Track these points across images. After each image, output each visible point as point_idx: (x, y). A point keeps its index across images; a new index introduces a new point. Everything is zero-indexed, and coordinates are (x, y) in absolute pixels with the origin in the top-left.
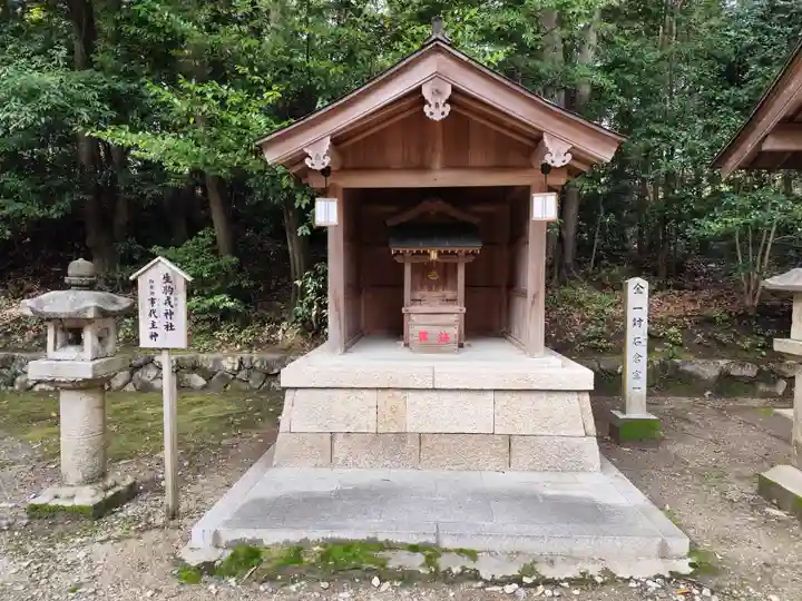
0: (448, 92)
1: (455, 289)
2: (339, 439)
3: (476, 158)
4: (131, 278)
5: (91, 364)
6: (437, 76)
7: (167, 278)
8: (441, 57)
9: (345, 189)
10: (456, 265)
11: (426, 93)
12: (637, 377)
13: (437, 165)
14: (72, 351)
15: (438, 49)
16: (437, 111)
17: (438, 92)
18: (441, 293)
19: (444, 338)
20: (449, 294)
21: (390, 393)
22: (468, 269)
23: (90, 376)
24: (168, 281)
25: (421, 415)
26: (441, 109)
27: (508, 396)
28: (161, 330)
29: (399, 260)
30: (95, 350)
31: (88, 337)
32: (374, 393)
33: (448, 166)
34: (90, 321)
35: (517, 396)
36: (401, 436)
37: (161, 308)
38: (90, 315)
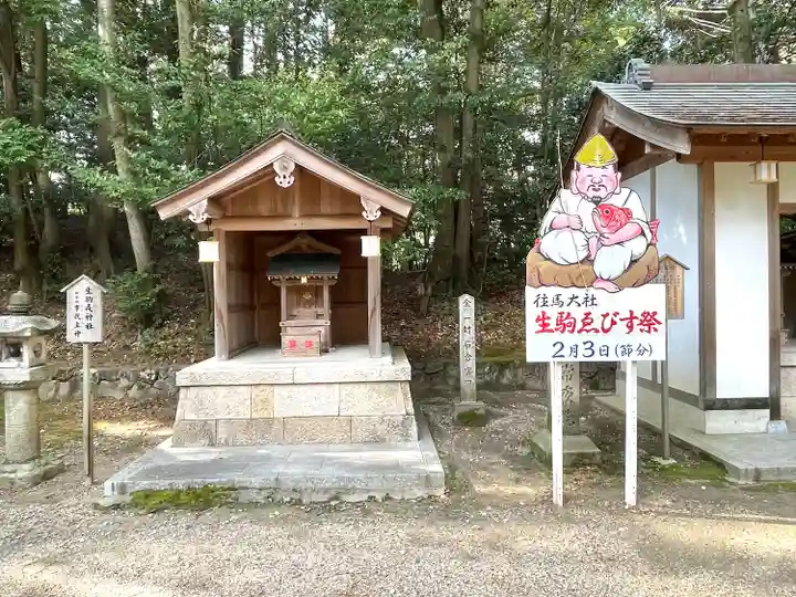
0: (292, 167)
1: (322, 306)
2: (221, 424)
3: (325, 208)
4: (62, 291)
5: (28, 371)
6: (284, 157)
7: (88, 290)
8: (287, 143)
9: (227, 232)
10: (322, 287)
11: (276, 168)
12: (469, 373)
13: (297, 214)
14: (13, 362)
15: (283, 138)
16: (285, 180)
17: (285, 168)
18: (313, 309)
19: (309, 344)
20: (320, 311)
21: (261, 388)
22: (332, 290)
23: (28, 379)
24: (89, 293)
25: (285, 404)
26: (288, 179)
27: (349, 387)
28: (83, 329)
29: (276, 284)
30: (31, 360)
31: (26, 351)
32: (249, 388)
33: (306, 215)
34: (27, 338)
35: (356, 386)
36: (269, 422)
37: (83, 313)
38: (28, 334)
